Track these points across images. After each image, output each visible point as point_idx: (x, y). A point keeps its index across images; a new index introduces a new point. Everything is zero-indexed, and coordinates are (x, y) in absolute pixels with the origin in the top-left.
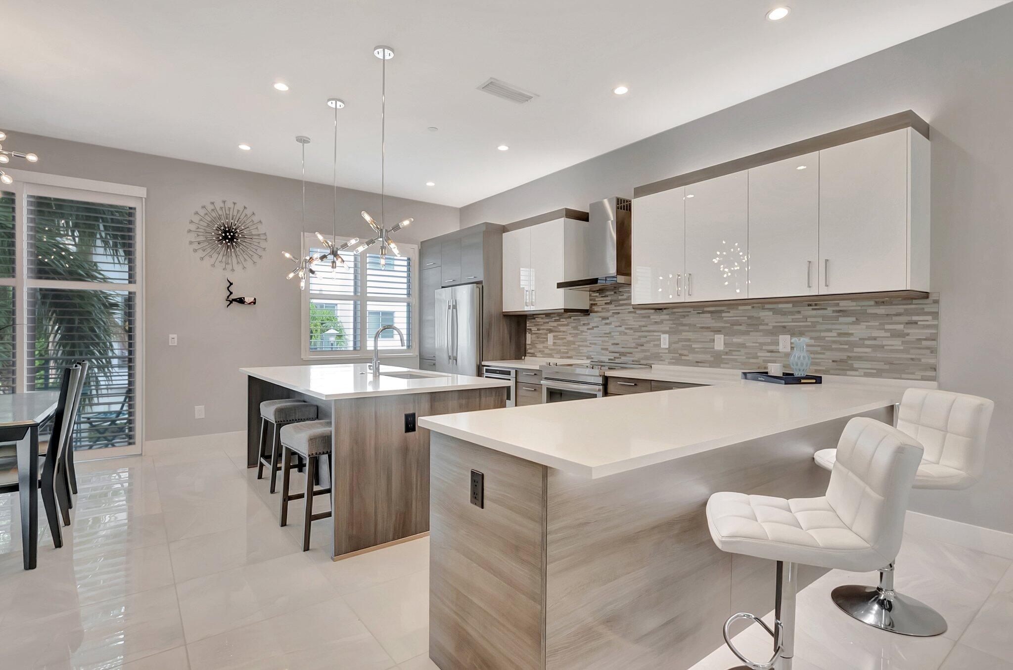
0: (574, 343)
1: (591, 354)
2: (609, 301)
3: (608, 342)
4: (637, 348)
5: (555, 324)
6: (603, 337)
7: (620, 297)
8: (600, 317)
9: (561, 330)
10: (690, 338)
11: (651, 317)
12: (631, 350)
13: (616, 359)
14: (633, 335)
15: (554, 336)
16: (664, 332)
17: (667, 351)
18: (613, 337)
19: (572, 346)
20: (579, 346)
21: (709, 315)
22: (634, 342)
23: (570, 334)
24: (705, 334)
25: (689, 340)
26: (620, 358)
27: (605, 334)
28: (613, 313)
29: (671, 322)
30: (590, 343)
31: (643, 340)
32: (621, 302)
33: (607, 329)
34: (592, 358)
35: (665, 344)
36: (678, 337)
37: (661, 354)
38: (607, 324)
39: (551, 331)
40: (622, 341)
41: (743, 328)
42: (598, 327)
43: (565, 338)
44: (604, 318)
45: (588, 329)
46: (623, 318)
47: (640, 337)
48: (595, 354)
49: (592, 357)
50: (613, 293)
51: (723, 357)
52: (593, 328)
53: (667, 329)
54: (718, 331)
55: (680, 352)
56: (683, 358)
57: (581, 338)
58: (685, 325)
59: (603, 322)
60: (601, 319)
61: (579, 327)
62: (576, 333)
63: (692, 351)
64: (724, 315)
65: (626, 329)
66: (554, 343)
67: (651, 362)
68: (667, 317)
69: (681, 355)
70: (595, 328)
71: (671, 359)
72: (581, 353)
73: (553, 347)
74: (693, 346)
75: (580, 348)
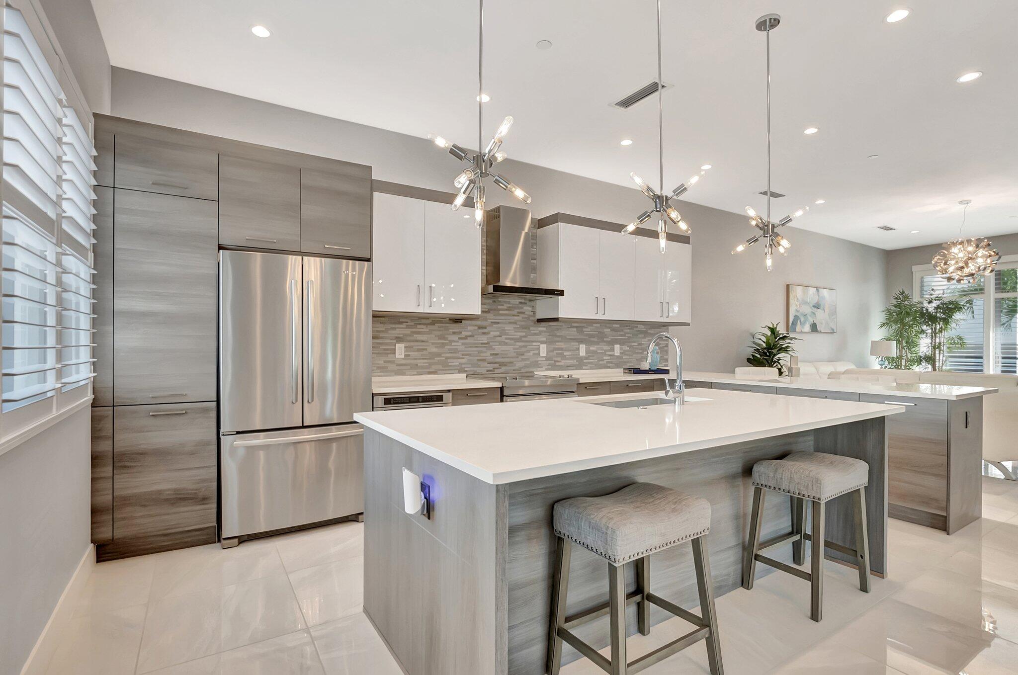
0: (439, 355)
1: (463, 366)
2: (487, 310)
3: (485, 352)
4: (518, 357)
5: (408, 331)
6: (481, 347)
7: (500, 307)
8: (476, 326)
9: (418, 338)
10: (562, 347)
11: (531, 328)
12: (512, 360)
13: (496, 370)
14: (514, 345)
15: (405, 347)
16: (543, 342)
17: (544, 359)
18: (491, 347)
19: (436, 359)
20: (447, 358)
21: (575, 329)
22: (514, 352)
23: (433, 344)
24: (572, 343)
25: (562, 349)
26: (501, 368)
27: (482, 344)
28: (492, 322)
29: (548, 334)
30: (463, 355)
31: (524, 349)
32: (501, 312)
33: (484, 339)
34: (466, 371)
35: (543, 353)
36: (553, 347)
37: (539, 362)
38: (484, 333)
39: (399, 340)
40: (502, 351)
41: (595, 339)
42: (473, 336)
43: (426, 349)
44: (480, 328)
45: (459, 338)
46: (503, 328)
47: (521, 347)
48: (470, 366)
49: (466, 369)
50: (491, 301)
51: (584, 361)
52: (466, 338)
53: (545, 339)
54: (581, 341)
55: (555, 359)
56: (557, 364)
57: (449, 349)
58: (559, 336)
59: (479, 331)
60: (476, 328)
61: (446, 336)
62: (443, 343)
63: (564, 357)
64: (584, 330)
65: (506, 339)
66: (406, 355)
67: (531, 370)
68: (544, 329)
69: (556, 361)
70: (468, 338)
71: (547, 366)
72: (451, 366)
73: (404, 362)
74: (565, 354)
75: (449, 360)
